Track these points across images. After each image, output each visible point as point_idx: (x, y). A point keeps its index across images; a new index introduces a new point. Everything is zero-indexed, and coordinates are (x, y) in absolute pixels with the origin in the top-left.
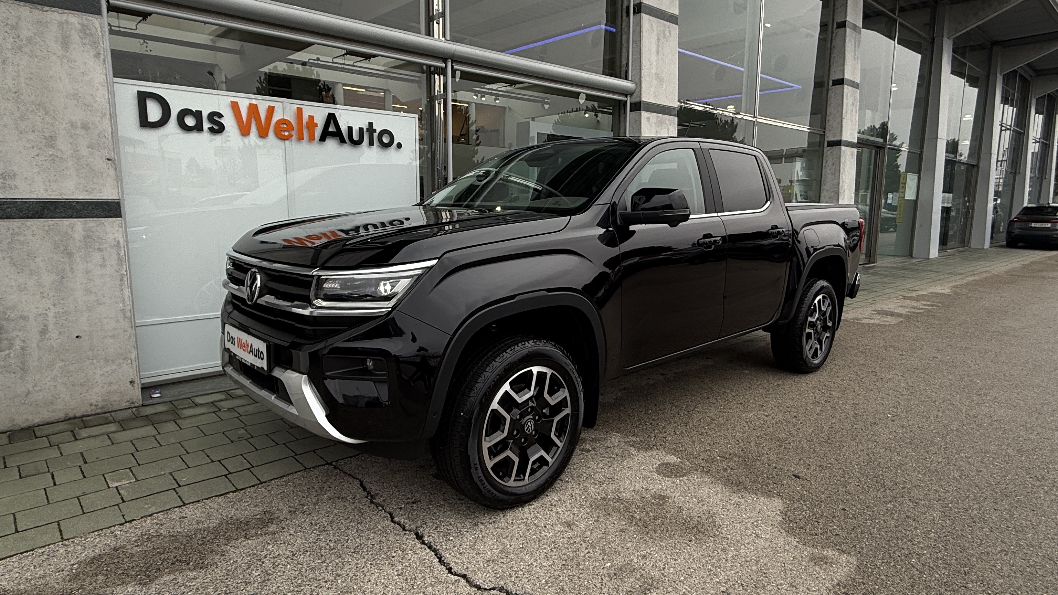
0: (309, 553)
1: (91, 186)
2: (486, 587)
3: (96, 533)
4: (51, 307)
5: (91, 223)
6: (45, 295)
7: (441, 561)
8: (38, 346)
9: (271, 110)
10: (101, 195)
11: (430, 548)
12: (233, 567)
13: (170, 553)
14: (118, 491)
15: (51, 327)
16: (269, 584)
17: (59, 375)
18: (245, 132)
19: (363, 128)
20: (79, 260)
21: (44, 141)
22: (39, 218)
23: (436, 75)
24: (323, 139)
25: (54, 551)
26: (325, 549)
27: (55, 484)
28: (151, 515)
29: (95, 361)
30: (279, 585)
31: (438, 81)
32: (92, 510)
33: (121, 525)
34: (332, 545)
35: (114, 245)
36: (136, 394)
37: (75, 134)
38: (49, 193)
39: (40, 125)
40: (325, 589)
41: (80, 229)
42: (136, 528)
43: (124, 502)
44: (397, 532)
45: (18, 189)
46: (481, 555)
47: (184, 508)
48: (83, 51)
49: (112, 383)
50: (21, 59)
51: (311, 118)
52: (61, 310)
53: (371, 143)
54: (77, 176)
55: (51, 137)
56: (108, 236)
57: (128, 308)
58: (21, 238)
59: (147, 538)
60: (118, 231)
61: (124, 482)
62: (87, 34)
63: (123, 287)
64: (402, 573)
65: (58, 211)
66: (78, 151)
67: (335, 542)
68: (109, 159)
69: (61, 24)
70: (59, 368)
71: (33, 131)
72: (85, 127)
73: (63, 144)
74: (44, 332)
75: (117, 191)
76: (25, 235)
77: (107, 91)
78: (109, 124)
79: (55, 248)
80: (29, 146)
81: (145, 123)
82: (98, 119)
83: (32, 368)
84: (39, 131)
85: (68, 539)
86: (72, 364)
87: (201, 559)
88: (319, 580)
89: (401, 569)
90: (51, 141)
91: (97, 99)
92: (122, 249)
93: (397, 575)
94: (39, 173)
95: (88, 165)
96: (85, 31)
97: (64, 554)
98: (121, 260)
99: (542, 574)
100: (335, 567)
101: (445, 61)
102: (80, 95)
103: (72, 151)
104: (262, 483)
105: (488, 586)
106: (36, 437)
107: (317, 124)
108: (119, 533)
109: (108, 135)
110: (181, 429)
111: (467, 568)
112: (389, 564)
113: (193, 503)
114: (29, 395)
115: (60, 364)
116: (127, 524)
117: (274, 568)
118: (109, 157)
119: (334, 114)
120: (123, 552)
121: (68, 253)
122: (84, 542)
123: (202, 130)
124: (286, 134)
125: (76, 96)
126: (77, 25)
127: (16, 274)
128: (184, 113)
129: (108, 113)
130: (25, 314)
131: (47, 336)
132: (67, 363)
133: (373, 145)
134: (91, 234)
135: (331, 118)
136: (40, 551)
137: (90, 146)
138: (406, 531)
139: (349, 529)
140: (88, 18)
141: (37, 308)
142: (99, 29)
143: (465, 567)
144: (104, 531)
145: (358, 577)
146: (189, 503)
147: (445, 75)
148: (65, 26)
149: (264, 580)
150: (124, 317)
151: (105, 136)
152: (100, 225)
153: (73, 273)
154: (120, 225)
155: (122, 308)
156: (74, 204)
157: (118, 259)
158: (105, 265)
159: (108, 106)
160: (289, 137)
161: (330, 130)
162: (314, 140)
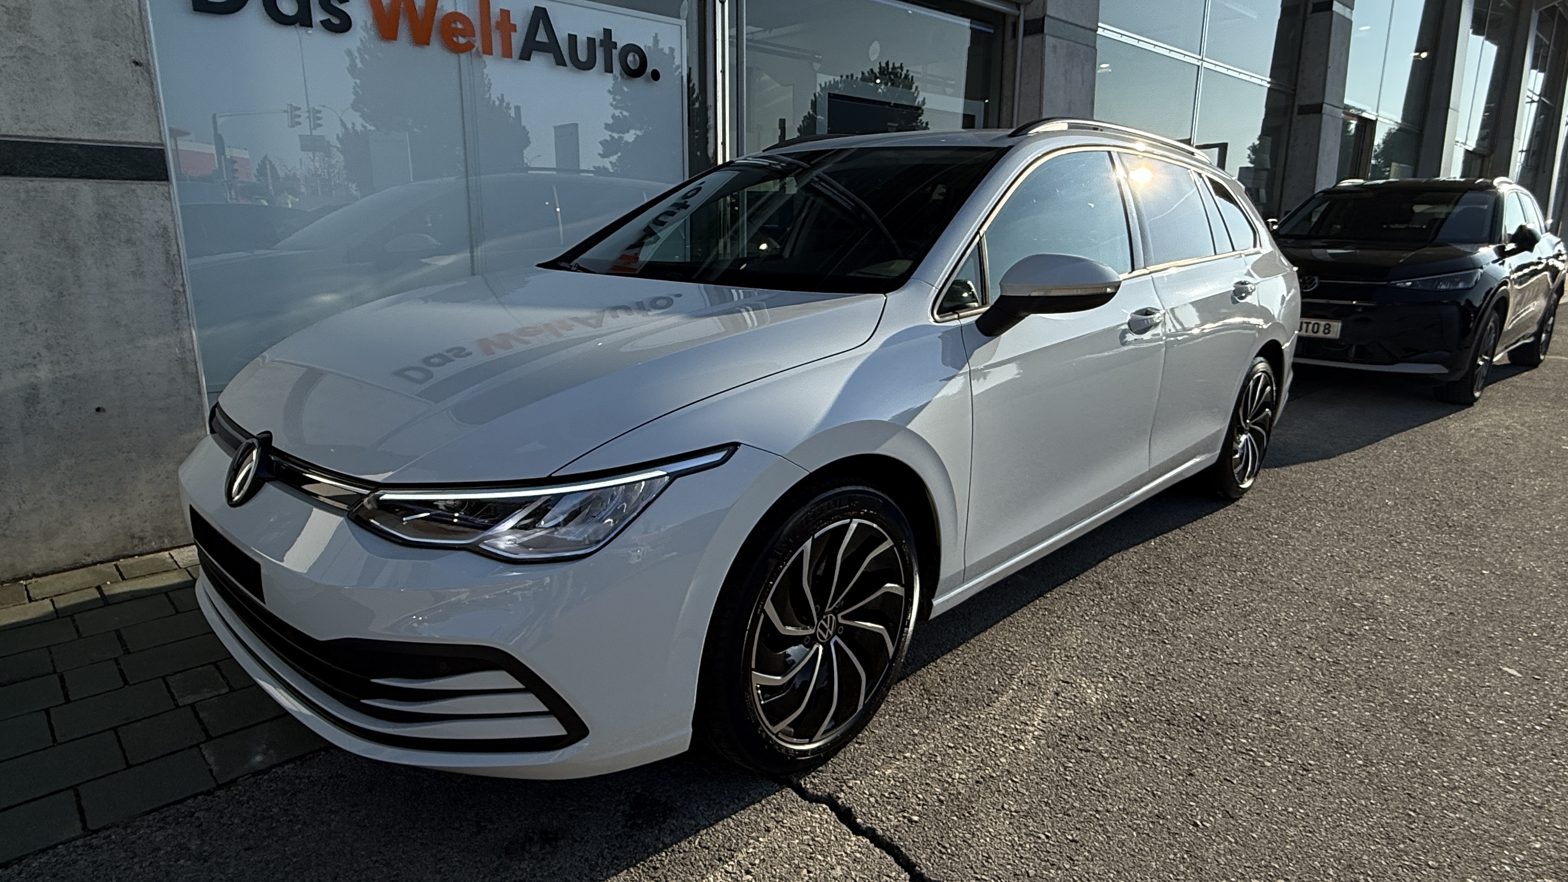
1: (106, 115)
3: (156, 816)
4: (44, 352)
5: (111, 189)
6: (30, 327)
8: (23, 427)
10: (125, 133)
14: (197, 715)
15: (45, 389)
17: (68, 482)
18: (388, 32)
19: (594, 39)
20: (90, 260)
21: (6, 18)
24: (525, 56)
25: (67, 864)
27: (68, 701)
28: (269, 770)
29: (134, 455)
32: (145, 758)
33: (206, 794)
35: (158, 235)
37: (66, 7)
38: (24, 125)
41: (90, 202)
42: (241, 803)
43: (209, 738)
49: (168, 496)
51: (505, 14)
52: (63, 358)
53: (609, 69)
54: (75, 93)
55: (19, 9)
56: (144, 216)
57: (191, 356)
59: (267, 830)
60: (162, 206)
61: (206, 693)
63: (179, 315)
65: (43, 163)
66: (74, 41)
68: (137, 63)
70: (67, 468)
73: (44, 27)
74: (32, 400)
75: (151, 128)
79: (42, 237)
81: (202, 4)
85: (97, 832)
86: (92, 460)
90: (19, 18)
92: (174, 241)
95: (96, 72)
98: (172, 263)
103: (63, 43)
106: (30, 600)
108: (206, 814)
109: (133, 13)
115: (68, 461)
116: (222, 794)
118: (138, 59)
119: (545, 9)
121: (68, 248)
122: (132, 838)
123: (311, 26)
124: (462, 40)
131: (39, 407)
132: (82, 459)
133: (612, 71)
134: (111, 211)
135: (540, 16)
137: (98, 34)
138: (809, 798)
141: (16, 353)
144: (173, 809)
150: (184, 373)
151: (127, 15)
152: (127, 193)
153: (80, 287)
154: (167, 195)
155: (180, 356)
156: (74, 150)
157: (167, 261)
158: (142, 272)
160: (468, 47)
161: (537, 39)
162: (510, 56)
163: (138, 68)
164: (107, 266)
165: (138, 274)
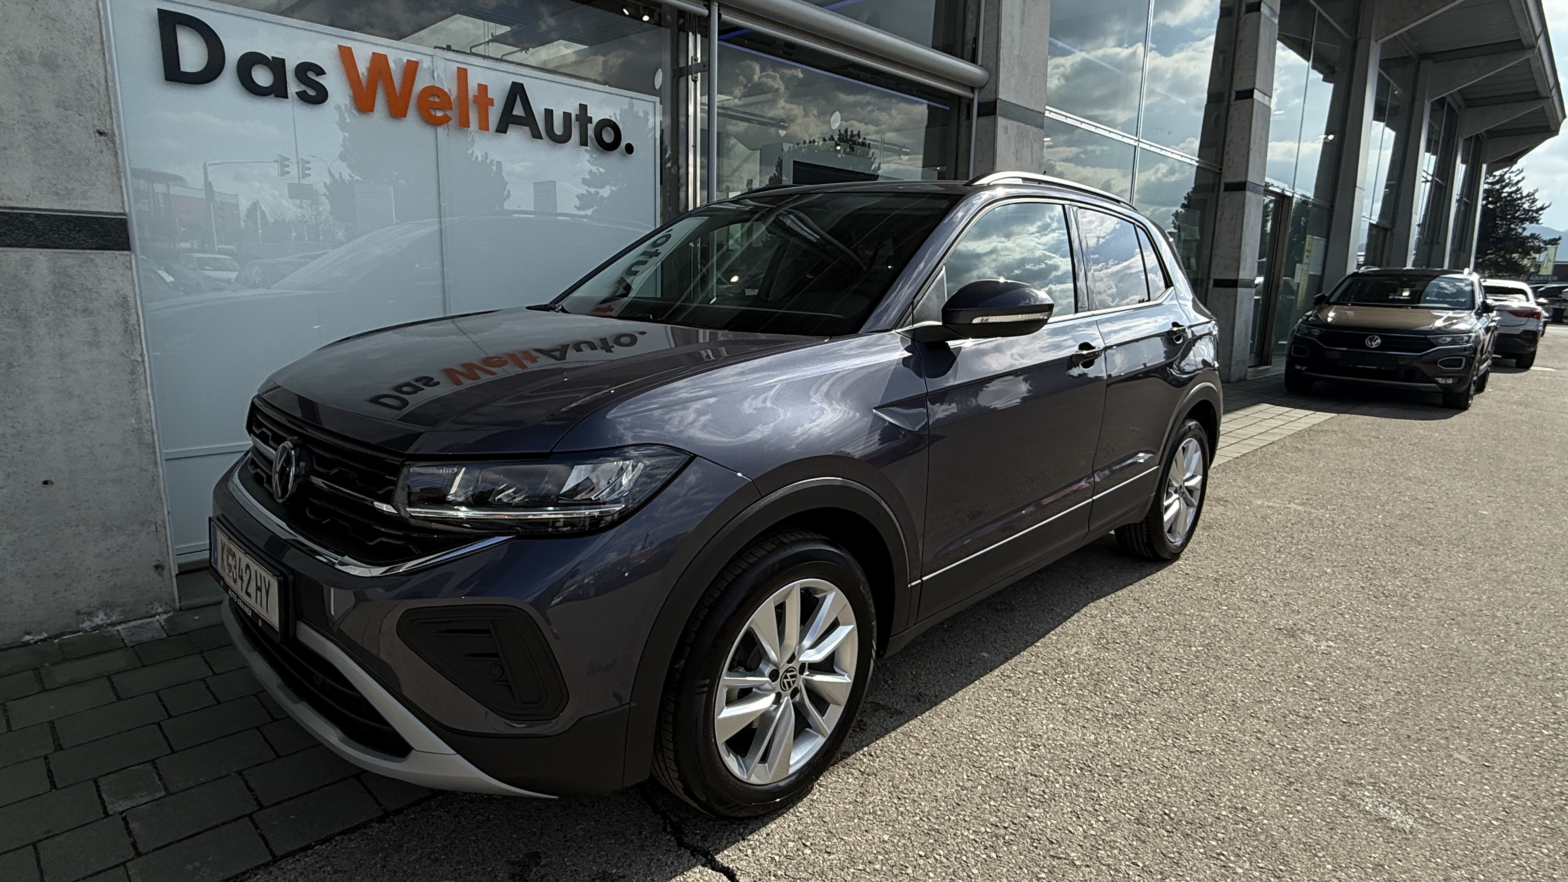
1: (65, 184)
5: (69, 258)
9: (411, 69)
10: (85, 203)
14: (126, 824)
17: (9, 559)
18: (364, 104)
19: (570, 114)
20: (43, 331)
23: (690, 31)
24: (502, 129)
29: (82, 529)
31: (694, 44)
35: (116, 304)
36: (167, 586)
37: (28, 77)
41: (45, 271)
43: (139, 854)
47: (273, 869)
49: (118, 570)
51: (483, 89)
53: (584, 142)
54: (34, 162)
56: (103, 286)
57: (147, 427)
60: (122, 275)
61: (139, 799)
63: (137, 385)
66: (36, 111)
68: (101, 134)
70: (9, 544)
72: (50, 63)
75: (120, 197)
78: (100, 60)
81: (174, 74)
82: (77, 49)
86: (36, 535)
92: (133, 311)
95: (58, 141)
101: (708, 3)
103: (22, 112)
107: (492, 100)
109: (98, 82)
113: (293, 853)
118: (102, 129)
119: (522, 85)
121: (19, 318)
123: (287, 97)
124: (439, 114)
128: (251, 60)
132: (25, 534)
133: (586, 145)
134: (68, 280)
135: (517, 91)
137: (61, 104)
146: (287, 856)
147: (706, 32)
150: (140, 444)
151: (92, 85)
152: (85, 262)
153: (31, 358)
154: (128, 264)
155: (136, 426)
156: (31, 220)
157: (126, 331)
158: (99, 342)
159: (96, 22)
160: (445, 120)
161: (514, 113)
162: (488, 130)
163: (103, 137)
164: (61, 336)
165: (94, 344)
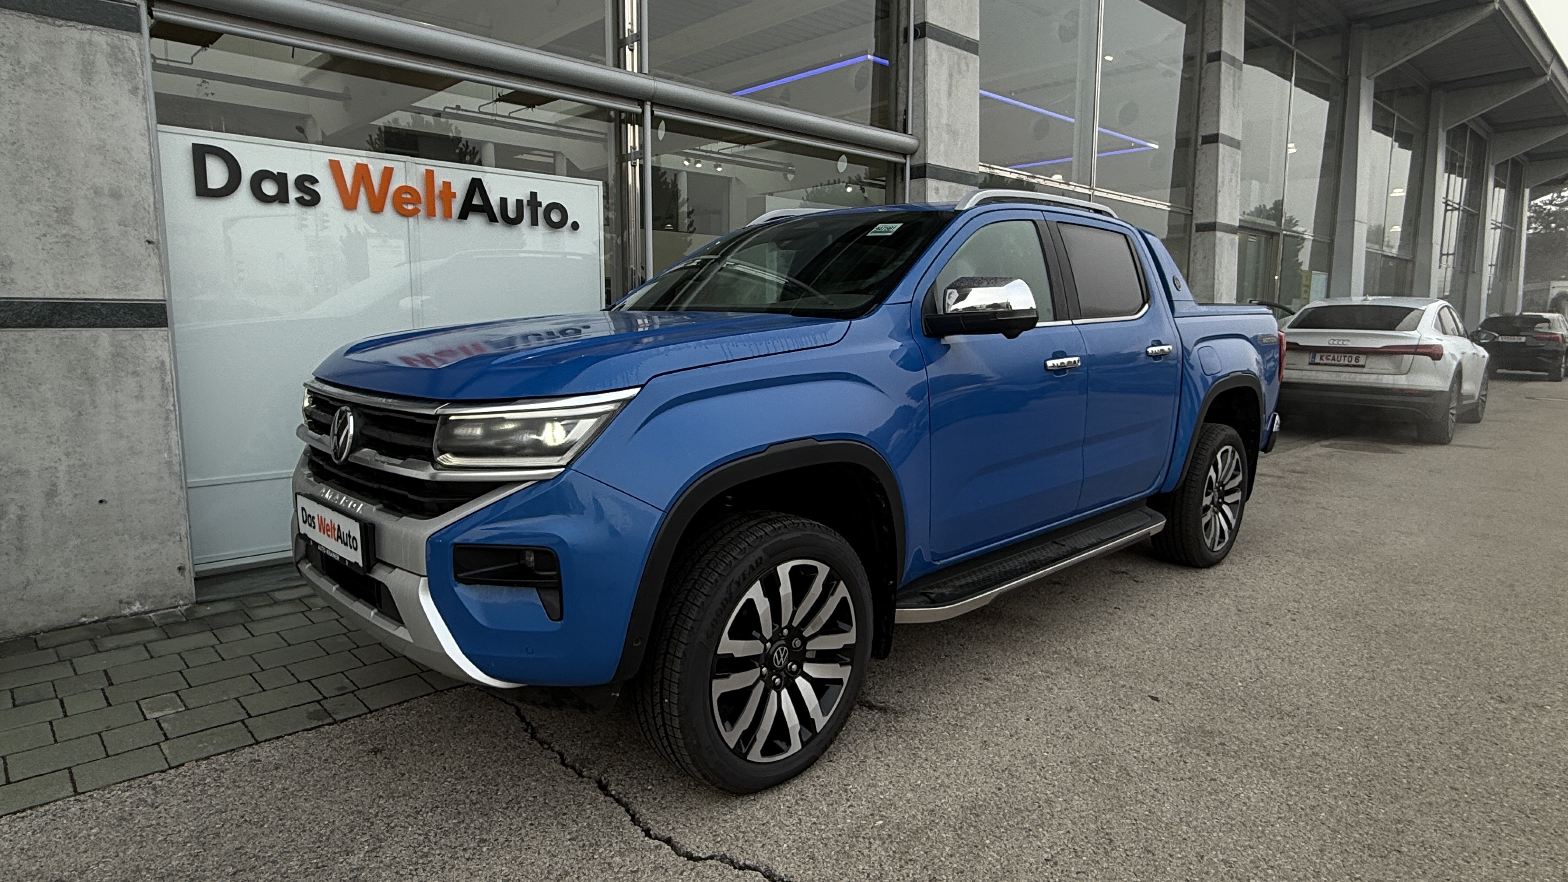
0: (439, 810)
1: (124, 280)
2: (700, 855)
3: (126, 784)
4: (63, 458)
5: (124, 334)
6: (54, 439)
7: (634, 820)
8: (43, 516)
9: (388, 173)
10: (138, 293)
11: (618, 801)
12: (328, 830)
13: (234, 812)
14: (159, 724)
15: (62, 486)
16: (381, 853)
17: (73, 558)
18: (349, 203)
19: (522, 201)
20: (103, 388)
21: (56, 215)
22: (46, 326)
23: (629, 125)
24: (463, 216)
25: (63, 810)
26: (464, 803)
27: (66, 716)
28: (207, 758)
29: (126, 536)
30: (395, 854)
31: (632, 134)
32: (120, 751)
33: (162, 772)
34: (474, 798)
35: (156, 368)
36: (188, 585)
37: (100, 205)
38: (62, 290)
39: (50, 190)
40: (464, 860)
41: (107, 344)
42: (185, 776)
43: (167, 739)
44: (570, 779)
45: (16, 283)
46: (694, 811)
47: (256, 747)
48: (113, 85)
49: (151, 570)
50: (22, 96)
51: (447, 185)
52: (77, 462)
53: (534, 222)
54: (102, 266)
55: (65, 208)
56: (147, 354)
57: (176, 460)
58: (20, 357)
59: (201, 791)
60: (161, 346)
61: (167, 711)
62: (120, 60)
63: (169, 428)
64: (577, 837)
65: (74, 317)
66: (104, 229)
67: (479, 793)
68: (149, 242)
69: (81, 45)
70: (74, 547)
71: (39, 199)
72: (115, 195)
73: (83, 220)
74: (51, 494)
75: (161, 289)
76: (26, 352)
77: (147, 143)
78: (151, 190)
79: (69, 372)
80: (33, 221)
81: (203, 190)
82: (133, 183)
83: (32, 547)
84: (47, 200)
85: (83, 793)
86: (93, 541)
87: (281, 820)
88: (455, 847)
89: (577, 831)
90: (64, 214)
91: (133, 153)
92: (169, 373)
93: (570, 840)
94: (47, 261)
95: (119, 250)
96: (116, 55)
97: (78, 813)
98: (167, 389)
99: (783, 836)
100: (479, 829)
101: (641, 103)
102: (108, 147)
103: (96, 230)
104: (371, 712)
105: (704, 854)
106: (38, 649)
107: (455, 193)
108: (160, 783)
109: (149, 206)
110: (253, 636)
111: (673, 828)
112: (558, 823)
113: (270, 740)
114: (28, 588)
115: (75, 542)
116: (172, 771)
117: (387, 832)
118: (151, 239)
119: (480, 180)
120: (166, 810)
121: (87, 379)
122: (108, 796)
123: (288, 202)
124: (410, 207)
125: (102, 149)
126: (105, 46)
127: (12, 409)
128: (260, 177)
129: (149, 175)
130: (24, 467)
131: (56, 500)
132: (86, 540)
133: (537, 225)
134: (122, 351)
135: (476, 185)
136: (42, 810)
137: (122, 223)
138: (583, 777)
139: (499, 776)
140: (121, 36)
141: (43, 459)
142: (137, 52)
143: (670, 828)
144: (138, 781)
145: (511, 843)
146: (265, 741)
147: (642, 125)
148: (87, 48)
149: (374, 849)
150: (170, 472)
151: (144, 208)
152: (135, 337)
153: (95, 407)
154: (166, 337)
155: (168, 459)
156: (98, 307)
157: (162, 388)
158: (143, 396)
159: (148, 164)
160: (415, 212)
161: (474, 203)
162: (451, 218)
163: (151, 245)
164: (116, 392)
165: (140, 397)
